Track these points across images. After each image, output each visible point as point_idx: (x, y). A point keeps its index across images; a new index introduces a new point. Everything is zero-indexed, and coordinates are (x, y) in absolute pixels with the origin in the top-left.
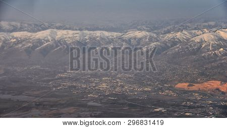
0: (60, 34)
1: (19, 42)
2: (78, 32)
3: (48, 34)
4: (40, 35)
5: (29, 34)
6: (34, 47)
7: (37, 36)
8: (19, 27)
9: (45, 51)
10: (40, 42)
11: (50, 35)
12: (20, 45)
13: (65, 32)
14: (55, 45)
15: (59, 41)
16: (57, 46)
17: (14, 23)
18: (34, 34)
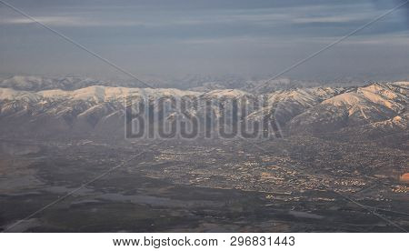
0: (110, 92)
1: (52, 104)
2: (137, 89)
3: (93, 92)
4: (81, 94)
5: (65, 93)
6: (76, 112)
7: (77, 97)
8: (40, 83)
9: (94, 118)
10: (82, 105)
11: (95, 95)
12: (55, 110)
13: (116, 90)
14: (106, 109)
15: (111, 104)
16: (110, 111)
17: (32, 78)
18: (72, 93)
